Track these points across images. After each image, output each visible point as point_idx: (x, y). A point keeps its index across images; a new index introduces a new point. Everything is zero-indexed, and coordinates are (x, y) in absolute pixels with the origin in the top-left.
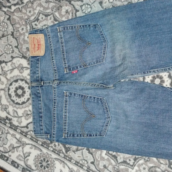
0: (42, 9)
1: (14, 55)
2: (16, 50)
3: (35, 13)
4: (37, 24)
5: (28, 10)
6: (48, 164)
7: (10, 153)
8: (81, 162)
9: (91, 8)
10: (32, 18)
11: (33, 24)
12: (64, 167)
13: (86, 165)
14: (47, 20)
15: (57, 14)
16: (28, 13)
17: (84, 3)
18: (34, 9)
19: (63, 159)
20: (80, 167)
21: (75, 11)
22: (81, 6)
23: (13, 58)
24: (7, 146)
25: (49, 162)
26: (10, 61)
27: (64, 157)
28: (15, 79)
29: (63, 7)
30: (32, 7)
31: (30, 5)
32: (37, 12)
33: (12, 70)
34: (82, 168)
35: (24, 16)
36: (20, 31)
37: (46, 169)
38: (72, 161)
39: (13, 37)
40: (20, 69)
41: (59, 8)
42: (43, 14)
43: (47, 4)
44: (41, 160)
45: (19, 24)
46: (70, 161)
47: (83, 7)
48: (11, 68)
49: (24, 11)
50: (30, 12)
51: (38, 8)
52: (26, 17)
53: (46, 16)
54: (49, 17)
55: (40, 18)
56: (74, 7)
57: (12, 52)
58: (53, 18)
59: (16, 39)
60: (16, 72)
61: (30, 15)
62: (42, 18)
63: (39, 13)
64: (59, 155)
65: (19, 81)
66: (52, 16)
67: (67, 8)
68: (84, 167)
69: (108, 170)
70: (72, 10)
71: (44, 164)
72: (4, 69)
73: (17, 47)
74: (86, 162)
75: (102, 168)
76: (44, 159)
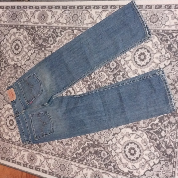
0: (10, 75)
1: (4, 104)
2: (4, 101)
3: (7, 78)
4: (10, 83)
5: (4, 78)
6: (34, 158)
7: (16, 158)
8: (48, 151)
9: (30, 66)
10: (7, 81)
11: (8, 84)
12: (41, 157)
13: (51, 152)
14: (13, 80)
15: (16, 75)
16: (4, 80)
17: (26, 65)
18: (6, 77)
19: (39, 153)
20: (48, 154)
21: (23, 71)
22: (26, 67)
23: (4, 105)
24: (13, 155)
25: (34, 157)
26: (3, 108)
27: (40, 151)
28: (8, 116)
29: (18, 71)
30: (5, 76)
31: (4, 75)
32: (8, 77)
33: (5, 112)
34: (49, 154)
35: (3, 81)
36: (4, 90)
37: (34, 161)
38: (44, 152)
39: (2, 95)
40: (8, 110)
41: (17, 72)
42: (11, 78)
43: (11, 72)
44: (30, 157)
45: (2, 86)
46: (43, 152)
47: (27, 67)
48: (4, 111)
49: (2, 79)
50: (5, 79)
51: (8, 75)
52: (4, 82)
53: (12, 78)
54: (14, 78)
55: (10, 80)
56: (23, 69)
57: (3, 103)
58: (15, 78)
59: (3, 95)
60: (7, 113)
61: (5, 80)
62: (11, 80)
63: (9, 78)
64: (37, 151)
65: (10, 117)
66: (15, 77)
67: (20, 70)
68: (50, 153)
69: (61, 151)
70: (22, 71)
71: (32, 158)
72: (2, 113)
73: (4, 99)
74: (50, 151)
75: (58, 151)
76: (31, 156)
